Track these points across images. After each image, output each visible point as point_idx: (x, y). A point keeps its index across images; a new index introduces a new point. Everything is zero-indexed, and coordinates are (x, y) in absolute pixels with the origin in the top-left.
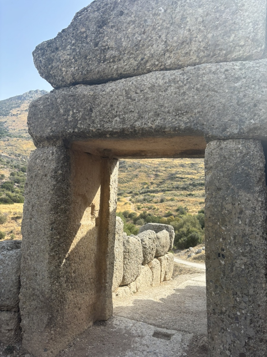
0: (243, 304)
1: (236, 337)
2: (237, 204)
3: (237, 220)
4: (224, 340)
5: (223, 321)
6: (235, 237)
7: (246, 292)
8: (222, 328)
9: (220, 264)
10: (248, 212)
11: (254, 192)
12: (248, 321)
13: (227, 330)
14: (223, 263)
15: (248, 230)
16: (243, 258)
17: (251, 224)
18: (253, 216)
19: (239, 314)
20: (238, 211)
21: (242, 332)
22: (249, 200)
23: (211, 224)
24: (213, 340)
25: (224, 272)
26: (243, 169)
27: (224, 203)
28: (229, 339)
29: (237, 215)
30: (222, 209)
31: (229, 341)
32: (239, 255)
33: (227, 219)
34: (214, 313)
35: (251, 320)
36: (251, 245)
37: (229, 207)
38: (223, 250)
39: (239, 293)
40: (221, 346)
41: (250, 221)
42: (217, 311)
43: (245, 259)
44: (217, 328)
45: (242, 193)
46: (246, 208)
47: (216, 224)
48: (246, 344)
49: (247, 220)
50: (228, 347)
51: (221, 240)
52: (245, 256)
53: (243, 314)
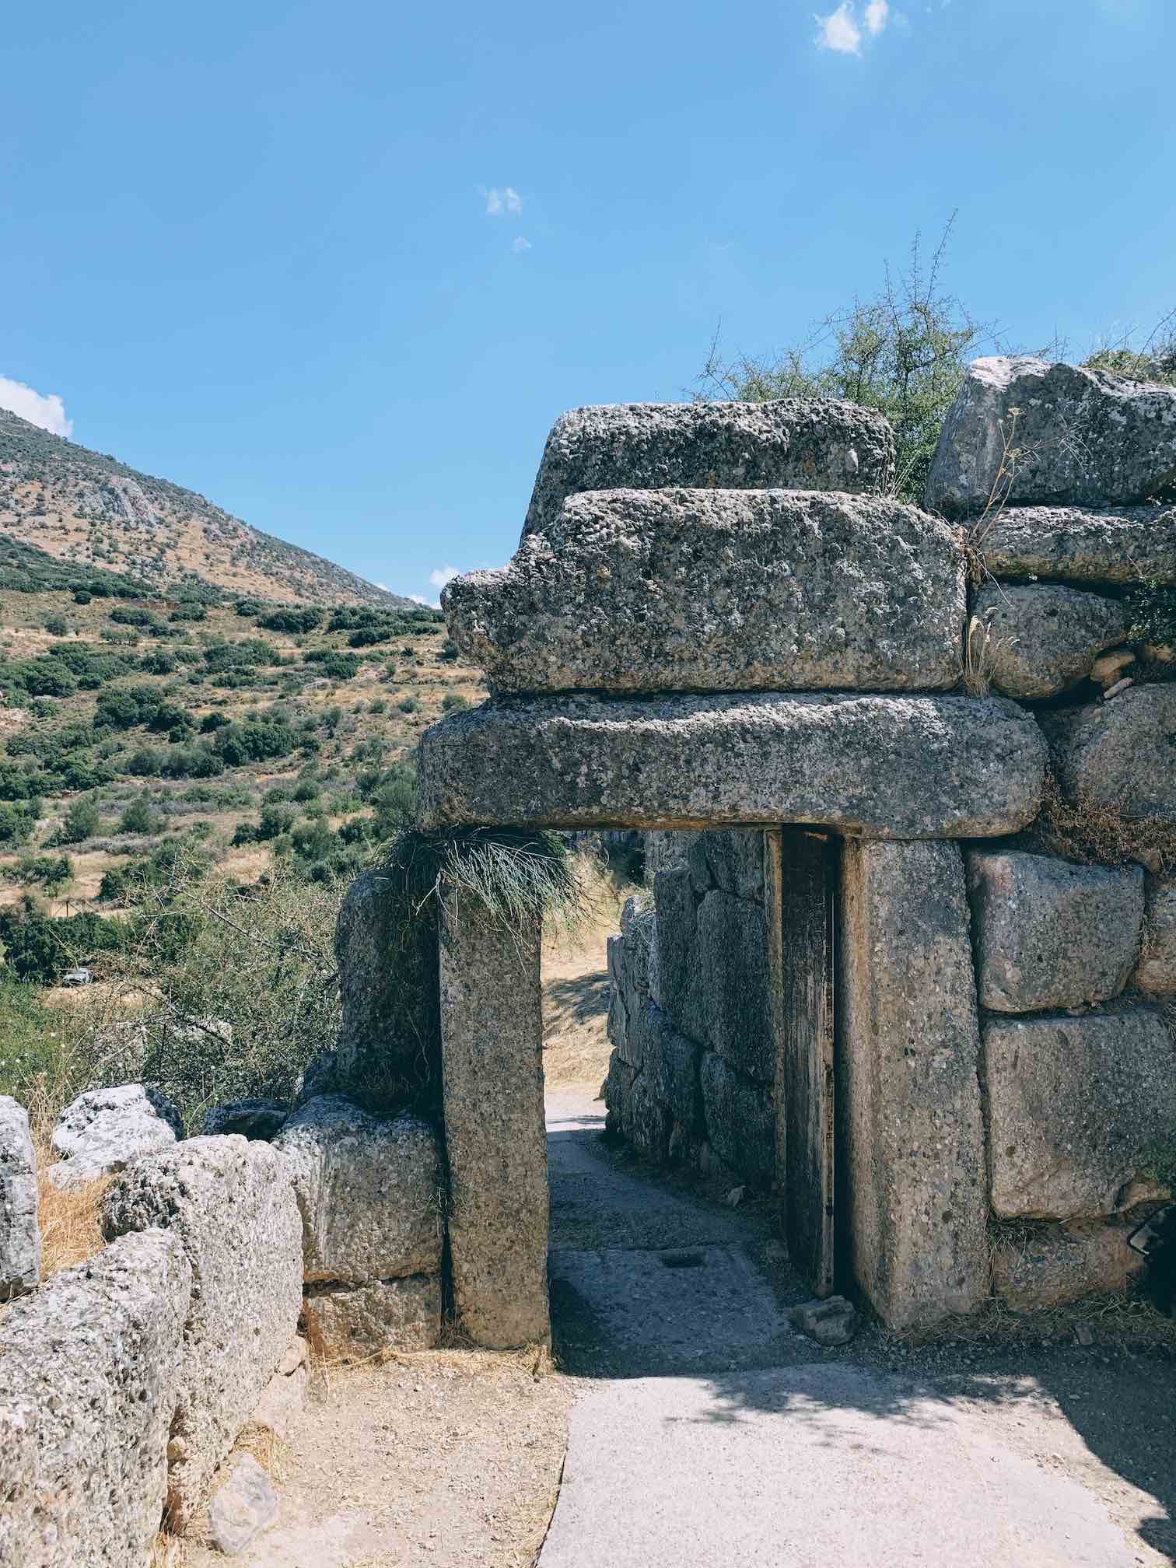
0: (946, 1129)
1: (937, 1187)
2: (932, 957)
3: (932, 986)
4: (918, 1199)
5: (914, 1165)
6: (929, 1017)
7: (949, 1107)
8: (914, 1179)
9: (909, 1067)
10: (949, 971)
11: (957, 935)
12: (955, 1156)
13: (921, 1180)
14: (913, 1064)
15: (949, 1000)
16: (944, 1050)
17: (954, 991)
18: (955, 978)
19: (939, 1146)
20: (935, 969)
21: (946, 1176)
22: (951, 950)
23: (890, 998)
24: (899, 1202)
25: (915, 1081)
26: (941, 895)
27: (911, 957)
28: (925, 1192)
29: (933, 977)
30: (908, 968)
31: (926, 1197)
32: (938, 1047)
33: (916, 986)
34: (900, 1157)
35: (958, 1153)
36: (954, 1027)
37: (920, 963)
38: (913, 1042)
39: (939, 1111)
40: (913, 1210)
41: (953, 985)
42: (904, 1151)
43: (947, 1052)
44: (905, 1181)
45: (939, 938)
46: (947, 963)
47: (900, 995)
48: (953, 1195)
49: (949, 984)
50: (923, 1209)
51: (908, 1024)
52: (946, 1047)
53: (946, 1145)
